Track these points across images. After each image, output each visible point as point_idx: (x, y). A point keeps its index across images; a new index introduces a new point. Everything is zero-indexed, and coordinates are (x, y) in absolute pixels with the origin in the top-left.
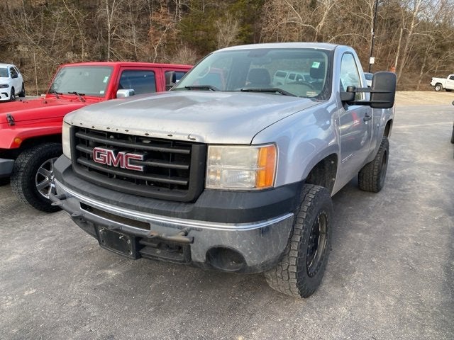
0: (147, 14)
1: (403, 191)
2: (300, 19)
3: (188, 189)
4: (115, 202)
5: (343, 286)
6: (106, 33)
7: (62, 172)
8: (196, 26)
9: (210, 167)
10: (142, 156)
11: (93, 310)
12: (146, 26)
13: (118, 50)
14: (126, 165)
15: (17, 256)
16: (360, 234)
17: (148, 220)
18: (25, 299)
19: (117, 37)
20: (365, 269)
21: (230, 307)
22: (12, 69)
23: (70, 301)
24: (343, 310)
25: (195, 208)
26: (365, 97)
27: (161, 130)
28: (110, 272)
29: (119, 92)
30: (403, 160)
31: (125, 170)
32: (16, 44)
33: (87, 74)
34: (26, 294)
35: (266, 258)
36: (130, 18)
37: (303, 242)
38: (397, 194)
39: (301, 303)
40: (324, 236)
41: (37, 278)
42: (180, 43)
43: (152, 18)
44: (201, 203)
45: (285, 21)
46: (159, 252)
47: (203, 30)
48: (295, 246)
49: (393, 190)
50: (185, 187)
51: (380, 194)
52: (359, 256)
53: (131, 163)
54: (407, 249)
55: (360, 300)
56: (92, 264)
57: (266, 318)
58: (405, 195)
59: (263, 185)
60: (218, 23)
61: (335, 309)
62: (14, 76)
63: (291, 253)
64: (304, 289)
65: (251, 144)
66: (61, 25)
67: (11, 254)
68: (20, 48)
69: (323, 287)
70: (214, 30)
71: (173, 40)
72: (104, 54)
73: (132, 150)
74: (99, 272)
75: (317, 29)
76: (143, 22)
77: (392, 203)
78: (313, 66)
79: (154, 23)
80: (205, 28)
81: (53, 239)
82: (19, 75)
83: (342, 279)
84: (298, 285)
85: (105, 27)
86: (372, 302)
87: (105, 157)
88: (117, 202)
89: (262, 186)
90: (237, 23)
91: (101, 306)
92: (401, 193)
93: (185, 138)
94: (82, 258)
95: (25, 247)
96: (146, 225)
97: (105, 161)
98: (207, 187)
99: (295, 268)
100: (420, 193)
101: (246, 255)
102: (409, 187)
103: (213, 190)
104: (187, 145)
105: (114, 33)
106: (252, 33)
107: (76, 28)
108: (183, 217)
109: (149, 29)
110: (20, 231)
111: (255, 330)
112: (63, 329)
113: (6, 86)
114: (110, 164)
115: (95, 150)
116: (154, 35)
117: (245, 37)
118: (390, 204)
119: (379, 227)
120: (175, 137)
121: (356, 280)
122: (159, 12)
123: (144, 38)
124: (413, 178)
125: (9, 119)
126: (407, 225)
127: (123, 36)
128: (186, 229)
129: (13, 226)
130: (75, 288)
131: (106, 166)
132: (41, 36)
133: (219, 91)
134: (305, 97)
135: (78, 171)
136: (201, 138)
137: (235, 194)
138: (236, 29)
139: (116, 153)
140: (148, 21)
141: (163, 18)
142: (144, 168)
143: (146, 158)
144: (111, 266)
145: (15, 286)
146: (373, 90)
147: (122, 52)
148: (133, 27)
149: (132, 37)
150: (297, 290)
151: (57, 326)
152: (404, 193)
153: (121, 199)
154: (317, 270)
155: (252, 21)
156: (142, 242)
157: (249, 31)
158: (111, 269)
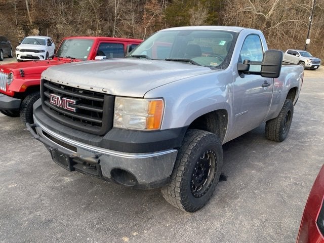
0: (143, 4)
1: (302, 143)
2: (254, 9)
3: (101, 126)
4: (58, 131)
5: (224, 207)
6: (113, 17)
8: (176, 13)
9: (116, 112)
10: (75, 101)
11: (46, 202)
12: (141, 13)
13: (121, 29)
14: (66, 106)
15: (13, 162)
16: (253, 172)
17: (75, 145)
18: (8, 190)
19: (120, 20)
20: (247, 197)
21: (136, 212)
22: (49, 39)
23: (34, 195)
24: (217, 224)
25: (103, 140)
26: (257, 68)
28: (66, 178)
29: (97, 58)
30: (312, 119)
31: (66, 110)
32: (56, 23)
33: (79, 44)
34: (10, 186)
35: (153, 179)
36: (130, 6)
37: (187, 171)
38: (296, 145)
39: (188, 215)
40: (214, 170)
41: (20, 177)
42: (164, 25)
43: (146, 6)
44: (108, 137)
45: (242, 10)
46: (85, 168)
47: (182, 16)
48: (180, 174)
49: (294, 141)
50: (99, 125)
51: (282, 144)
52: (246, 187)
53: (69, 106)
54: (287, 186)
55: (233, 219)
56: (57, 172)
57: (159, 223)
58: (302, 146)
59: (153, 127)
60: (192, 11)
61: (212, 223)
62: (50, 45)
63: (177, 178)
64: (187, 205)
65: (143, 98)
66: (84, 11)
67: (10, 160)
68: (58, 26)
69: (209, 207)
70: (189, 16)
71: (160, 23)
72: (111, 31)
73: (70, 97)
74: (59, 178)
75: (267, 17)
76: (140, 9)
77: (289, 151)
78: (220, 44)
79: (147, 10)
80: (183, 14)
81: (39, 153)
82: (53, 44)
83: (226, 202)
84: (182, 202)
85: (113, 13)
86: (241, 222)
87: (55, 101)
88: (60, 132)
89: (151, 128)
90: (206, 11)
91: (52, 200)
92: (300, 144)
93: (100, 91)
94: (53, 168)
95: (21, 157)
96: (74, 148)
97: (55, 103)
98: (114, 126)
99: (179, 189)
100: (315, 146)
101: (137, 176)
102: (308, 140)
103: (117, 128)
104: (101, 95)
105: (118, 17)
106: (217, 19)
107: (94, 13)
109: (143, 14)
110: (21, 147)
111: (148, 229)
112: (23, 212)
113: (43, 51)
114: (58, 106)
115: (51, 96)
116: (146, 19)
117: (212, 22)
118: (288, 151)
119: (271, 168)
120: (95, 90)
121: (236, 204)
122: (151, 2)
123: (139, 21)
124: (314, 134)
125: (21, 73)
126: (294, 169)
127: (125, 19)
128: (97, 154)
129: (18, 143)
130: (41, 186)
131: (56, 106)
132: (71, 18)
133: (150, 59)
134: (208, 67)
135: (44, 109)
136: (111, 91)
137: (131, 132)
138: (204, 15)
139: (61, 98)
140: (143, 9)
141: (153, 7)
142: (76, 110)
143: (77, 103)
144: (69, 175)
145: (5, 181)
146: (264, 63)
147: (124, 30)
148: (133, 13)
149: (131, 20)
150: (181, 205)
151: (20, 210)
152: (302, 144)
153: (62, 129)
154: (204, 193)
155: (218, 10)
156: (74, 160)
157: (215, 17)
158: (68, 176)
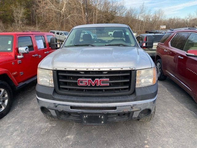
2: (54, 7)
7: (52, 94)
10: (109, 79)
14: (100, 84)
17: (116, 106)
25: (137, 96)
27: (116, 67)
31: (99, 86)
45: (47, 8)
46: (115, 118)
65: (151, 68)
75: (61, 12)
96: (115, 108)
97: (86, 84)
98: (136, 87)
103: (138, 88)
108: (132, 101)
114: (90, 85)
115: (79, 80)
120: (124, 69)
131: (87, 86)
139: (93, 80)
142: (110, 84)
143: (110, 80)
146: (148, 42)
157: (28, 11)
